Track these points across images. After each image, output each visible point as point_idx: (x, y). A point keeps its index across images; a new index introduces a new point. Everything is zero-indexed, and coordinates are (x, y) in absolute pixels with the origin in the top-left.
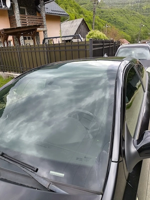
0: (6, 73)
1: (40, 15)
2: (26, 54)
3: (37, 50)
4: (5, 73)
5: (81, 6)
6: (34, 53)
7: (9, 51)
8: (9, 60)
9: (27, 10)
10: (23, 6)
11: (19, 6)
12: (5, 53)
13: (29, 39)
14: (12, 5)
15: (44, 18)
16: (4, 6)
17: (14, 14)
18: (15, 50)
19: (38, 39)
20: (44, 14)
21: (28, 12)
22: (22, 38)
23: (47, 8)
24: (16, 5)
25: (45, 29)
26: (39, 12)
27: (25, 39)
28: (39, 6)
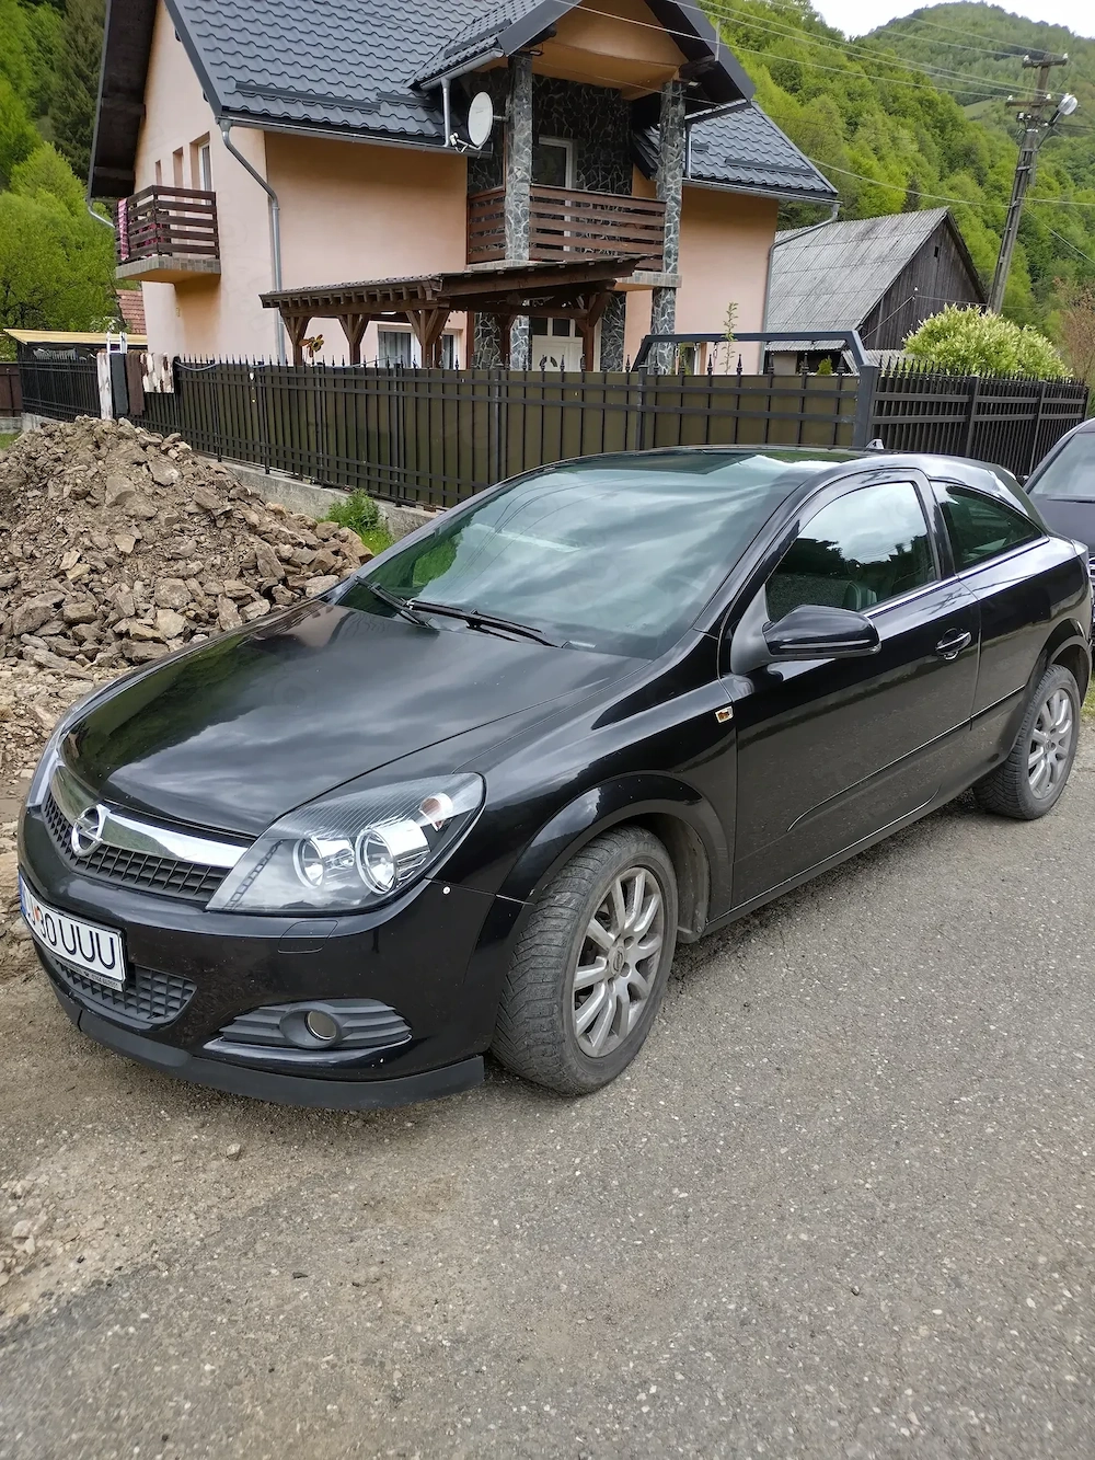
0: (412, 510)
1: (652, 189)
2: (534, 414)
3: (594, 398)
4: (405, 509)
5: (965, 113)
6: (573, 417)
7: (437, 392)
8: (437, 442)
9: (579, 154)
10: (560, 135)
11: (537, 132)
12: (423, 405)
13: (562, 330)
14: (499, 132)
15: (673, 208)
16: (451, 138)
17: (499, 179)
18: (481, 392)
19: (615, 337)
20: (672, 186)
21: (582, 167)
22: (521, 323)
23: (701, 149)
24: (523, 131)
25: (663, 279)
26: (648, 172)
27: (537, 328)
28: (654, 135)
